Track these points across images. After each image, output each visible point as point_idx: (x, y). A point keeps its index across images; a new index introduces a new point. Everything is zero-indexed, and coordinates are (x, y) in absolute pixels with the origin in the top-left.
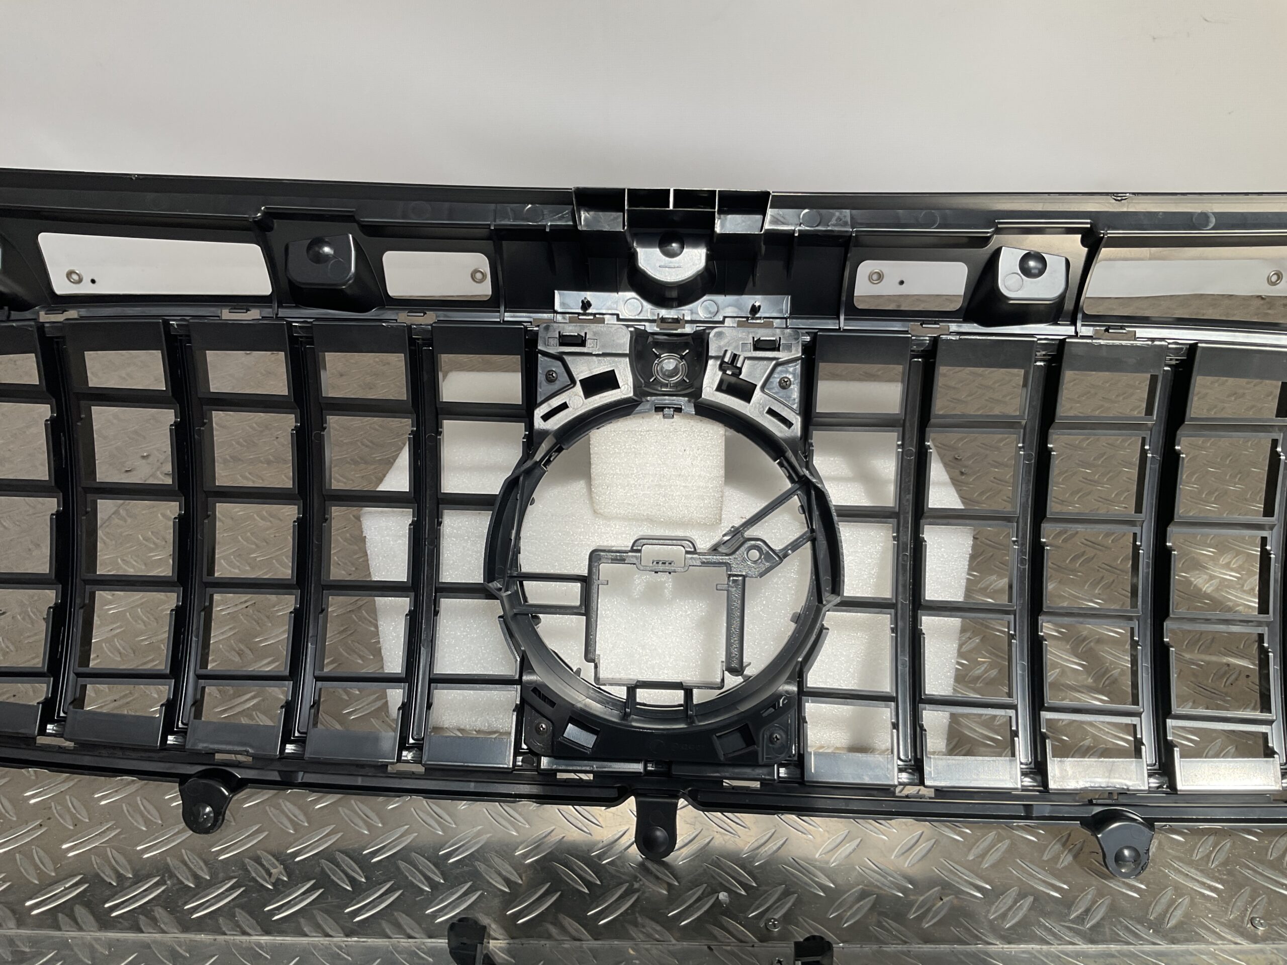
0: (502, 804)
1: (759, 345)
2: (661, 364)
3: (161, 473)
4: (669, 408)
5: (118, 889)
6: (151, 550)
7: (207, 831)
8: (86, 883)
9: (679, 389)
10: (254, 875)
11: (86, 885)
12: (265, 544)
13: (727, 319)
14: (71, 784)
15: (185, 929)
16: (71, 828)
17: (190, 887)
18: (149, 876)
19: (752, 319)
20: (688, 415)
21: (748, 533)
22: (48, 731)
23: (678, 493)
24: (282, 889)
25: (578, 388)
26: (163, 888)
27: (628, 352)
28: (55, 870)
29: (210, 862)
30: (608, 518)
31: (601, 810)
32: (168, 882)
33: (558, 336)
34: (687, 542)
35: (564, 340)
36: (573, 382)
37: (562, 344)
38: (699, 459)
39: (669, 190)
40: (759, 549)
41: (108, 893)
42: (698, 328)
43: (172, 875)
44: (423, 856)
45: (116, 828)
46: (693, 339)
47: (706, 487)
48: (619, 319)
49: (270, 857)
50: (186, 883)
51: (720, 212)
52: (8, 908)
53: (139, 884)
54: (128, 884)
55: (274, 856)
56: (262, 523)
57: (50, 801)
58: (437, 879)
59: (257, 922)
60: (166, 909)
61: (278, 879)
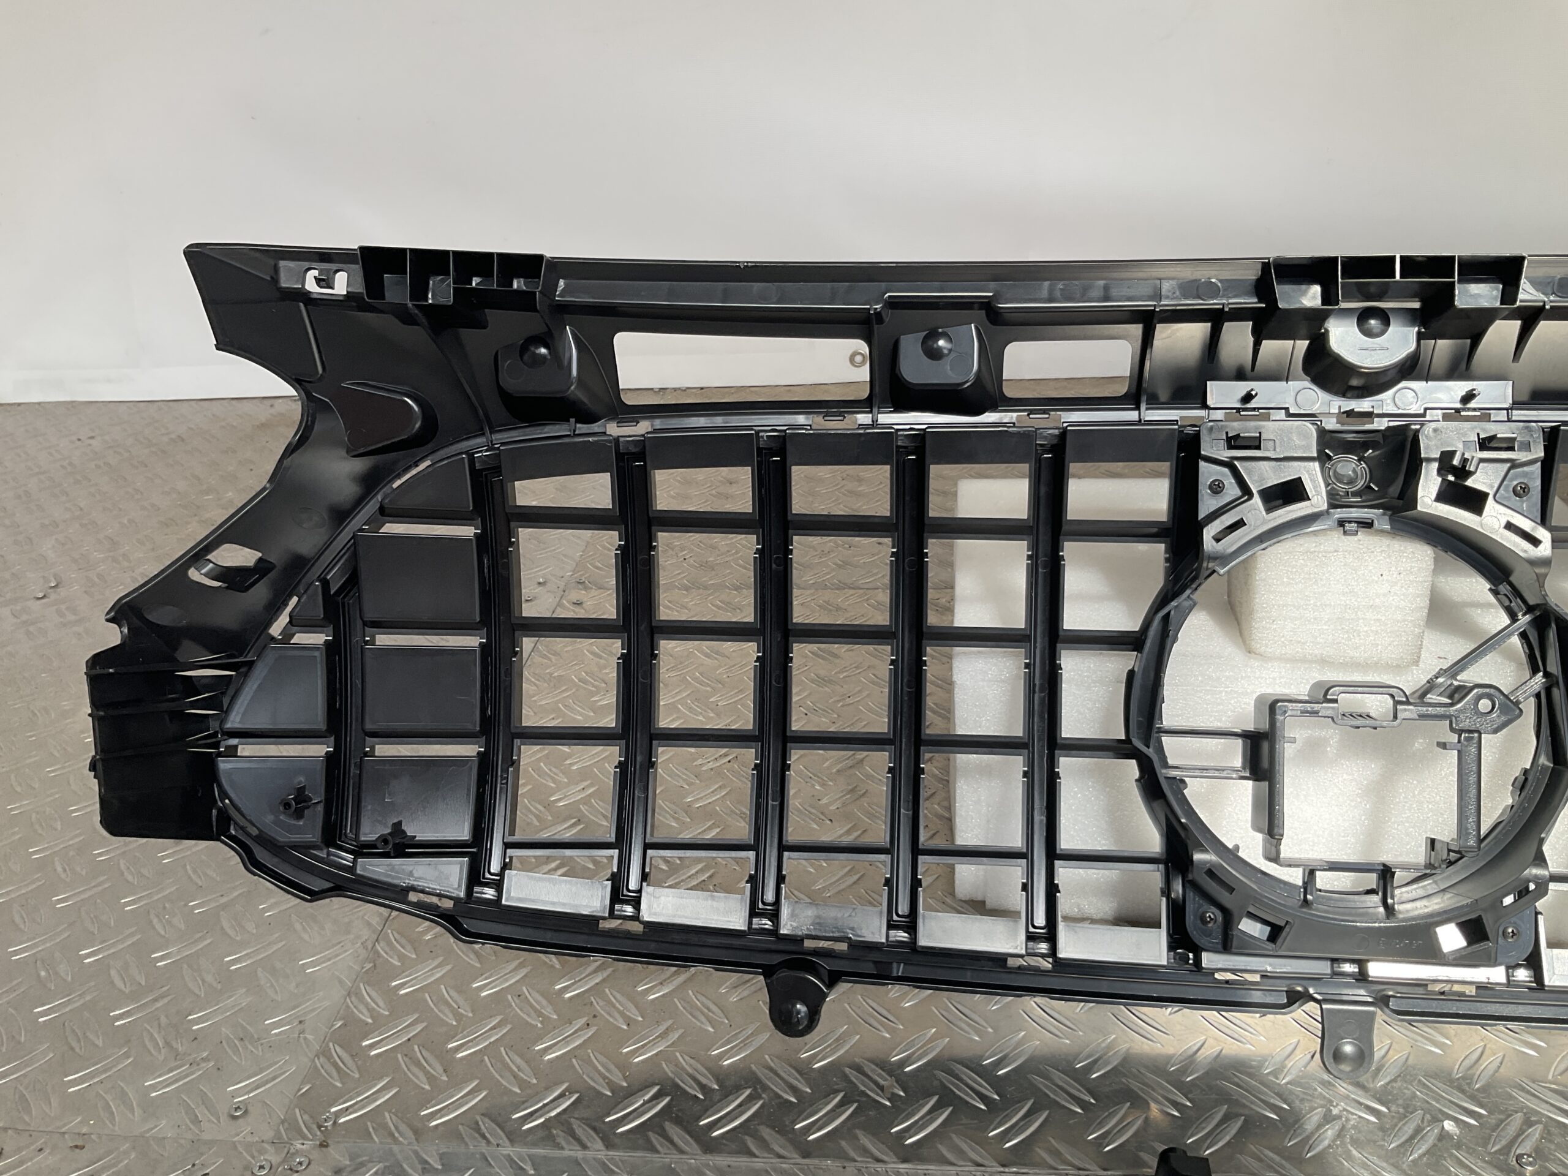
0: (1128, 1007)
1: (1485, 444)
2: (1333, 468)
3: (568, 602)
4: (1350, 522)
5: (707, 1103)
6: (593, 694)
7: (802, 1034)
8: (667, 1095)
9: (1364, 498)
10: (863, 1088)
11: (668, 1099)
12: (720, 686)
13: (1428, 411)
14: (605, 974)
15: (806, 1155)
16: (625, 1027)
17: (791, 1102)
18: (738, 1089)
19: (1464, 410)
20: (1383, 532)
21: (1468, 676)
22: (616, 913)
23: (1365, 629)
24: (903, 1106)
25: (1257, 500)
26: (761, 1102)
27: (1315, 455)
28: (625, 1078)
29: (803, 1070)
30: (1262, 656)
31: (1255, 1018)
32: (764, 1096)
33: (1225, 437)
34: (1395, 690)
35: (1234, 442)
36: (1246, 492)
37: (1230, 447)
38: (1399, 584)
39: (1395, 256)
40: (1489, 696)
41: (697, 1108)
42: (1392, 424)
43: (765, 1088)
44: (1058, 1070)
45: (677, 1029)
46: (1383, 436)
47: (1404, 621)
48: (1289, 415)
49: (874, 1067)
50: (786, 1096)
51: (1460, 281)
52: (588, 1125)
53: (731, 1098)
54: (717, 1097)
55: (877, 1065)
56: (708, 661)
57: (587, 995)
58: (1087, 1098)
59: (887, 1146)
60: (774, 1129)
61: (893, 1094)
